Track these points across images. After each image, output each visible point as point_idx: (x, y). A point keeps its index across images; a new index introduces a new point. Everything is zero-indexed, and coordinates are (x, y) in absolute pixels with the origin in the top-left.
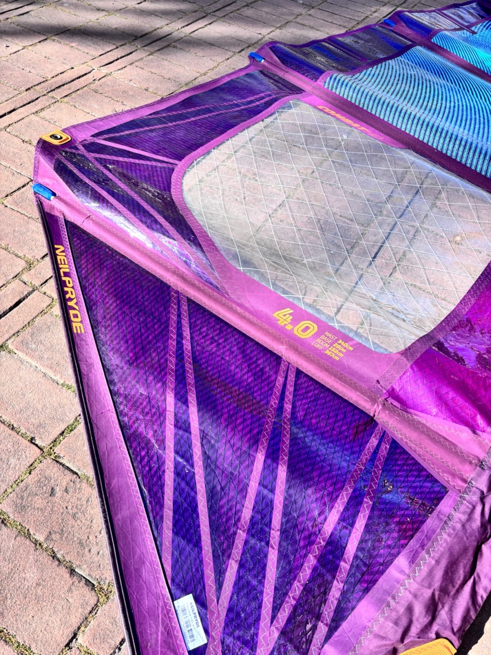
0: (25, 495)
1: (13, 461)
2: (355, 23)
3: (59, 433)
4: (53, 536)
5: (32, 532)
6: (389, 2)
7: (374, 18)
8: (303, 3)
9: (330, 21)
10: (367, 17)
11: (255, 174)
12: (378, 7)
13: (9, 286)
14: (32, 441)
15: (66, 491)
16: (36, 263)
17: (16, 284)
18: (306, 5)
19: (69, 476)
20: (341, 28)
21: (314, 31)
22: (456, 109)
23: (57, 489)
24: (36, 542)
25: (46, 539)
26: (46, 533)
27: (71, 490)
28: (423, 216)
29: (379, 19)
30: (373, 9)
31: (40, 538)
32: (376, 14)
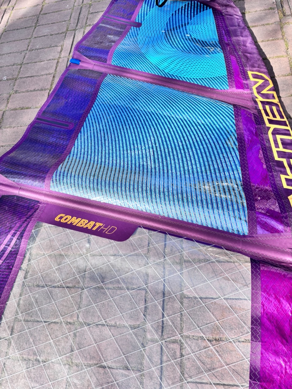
2: (51, 78)
6: (67, 30)
7: (63, 60)
8: (7, 80)
9: (33, 89)
10: (58, 62)
11: (35, 354)
12: (62, 43)
18: (10, 79)
20: (43, 92)
21: (25, 110)
22: (157, 145)
28: (179, 319)
29: (66, 60)
30: (59, 49)
32: (63, 54)
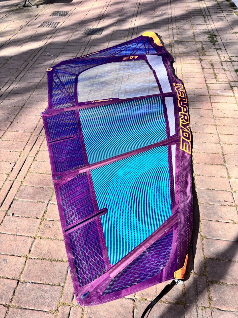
0: (43, 230)
1: (35, 225)
3: (43, 213)
4: (55, 236)
5: (49, 237)
13: (5, 183)
14: (37, 218)
15: (53, 225)
16: (10, 174)
17: (7, 182)
19: (52, 222)
23: (50, 226)
24: (52, 239)
25: (54, 237)
26: (53, 236)
27: (54, 225)
31: (52, 237)
